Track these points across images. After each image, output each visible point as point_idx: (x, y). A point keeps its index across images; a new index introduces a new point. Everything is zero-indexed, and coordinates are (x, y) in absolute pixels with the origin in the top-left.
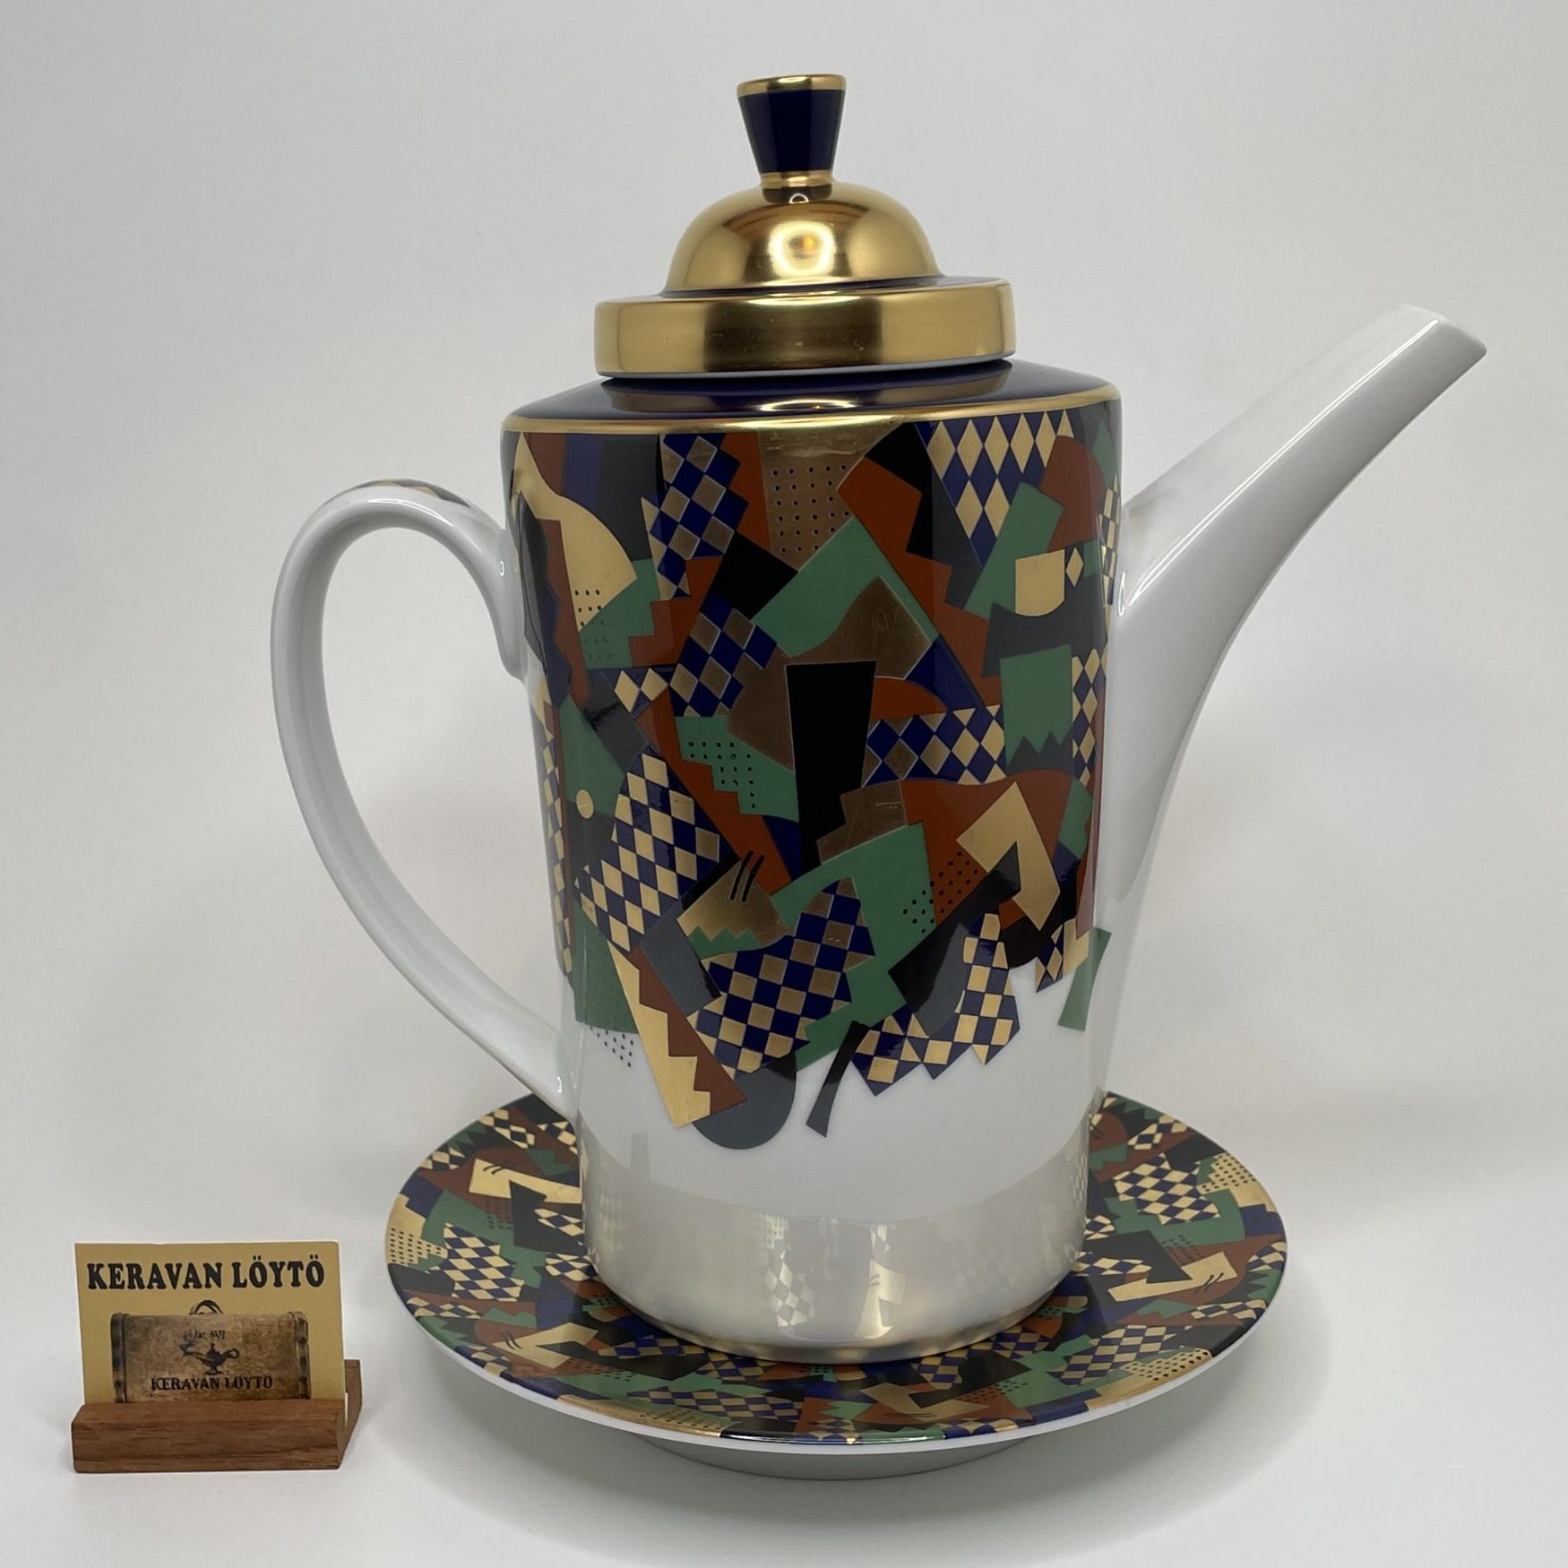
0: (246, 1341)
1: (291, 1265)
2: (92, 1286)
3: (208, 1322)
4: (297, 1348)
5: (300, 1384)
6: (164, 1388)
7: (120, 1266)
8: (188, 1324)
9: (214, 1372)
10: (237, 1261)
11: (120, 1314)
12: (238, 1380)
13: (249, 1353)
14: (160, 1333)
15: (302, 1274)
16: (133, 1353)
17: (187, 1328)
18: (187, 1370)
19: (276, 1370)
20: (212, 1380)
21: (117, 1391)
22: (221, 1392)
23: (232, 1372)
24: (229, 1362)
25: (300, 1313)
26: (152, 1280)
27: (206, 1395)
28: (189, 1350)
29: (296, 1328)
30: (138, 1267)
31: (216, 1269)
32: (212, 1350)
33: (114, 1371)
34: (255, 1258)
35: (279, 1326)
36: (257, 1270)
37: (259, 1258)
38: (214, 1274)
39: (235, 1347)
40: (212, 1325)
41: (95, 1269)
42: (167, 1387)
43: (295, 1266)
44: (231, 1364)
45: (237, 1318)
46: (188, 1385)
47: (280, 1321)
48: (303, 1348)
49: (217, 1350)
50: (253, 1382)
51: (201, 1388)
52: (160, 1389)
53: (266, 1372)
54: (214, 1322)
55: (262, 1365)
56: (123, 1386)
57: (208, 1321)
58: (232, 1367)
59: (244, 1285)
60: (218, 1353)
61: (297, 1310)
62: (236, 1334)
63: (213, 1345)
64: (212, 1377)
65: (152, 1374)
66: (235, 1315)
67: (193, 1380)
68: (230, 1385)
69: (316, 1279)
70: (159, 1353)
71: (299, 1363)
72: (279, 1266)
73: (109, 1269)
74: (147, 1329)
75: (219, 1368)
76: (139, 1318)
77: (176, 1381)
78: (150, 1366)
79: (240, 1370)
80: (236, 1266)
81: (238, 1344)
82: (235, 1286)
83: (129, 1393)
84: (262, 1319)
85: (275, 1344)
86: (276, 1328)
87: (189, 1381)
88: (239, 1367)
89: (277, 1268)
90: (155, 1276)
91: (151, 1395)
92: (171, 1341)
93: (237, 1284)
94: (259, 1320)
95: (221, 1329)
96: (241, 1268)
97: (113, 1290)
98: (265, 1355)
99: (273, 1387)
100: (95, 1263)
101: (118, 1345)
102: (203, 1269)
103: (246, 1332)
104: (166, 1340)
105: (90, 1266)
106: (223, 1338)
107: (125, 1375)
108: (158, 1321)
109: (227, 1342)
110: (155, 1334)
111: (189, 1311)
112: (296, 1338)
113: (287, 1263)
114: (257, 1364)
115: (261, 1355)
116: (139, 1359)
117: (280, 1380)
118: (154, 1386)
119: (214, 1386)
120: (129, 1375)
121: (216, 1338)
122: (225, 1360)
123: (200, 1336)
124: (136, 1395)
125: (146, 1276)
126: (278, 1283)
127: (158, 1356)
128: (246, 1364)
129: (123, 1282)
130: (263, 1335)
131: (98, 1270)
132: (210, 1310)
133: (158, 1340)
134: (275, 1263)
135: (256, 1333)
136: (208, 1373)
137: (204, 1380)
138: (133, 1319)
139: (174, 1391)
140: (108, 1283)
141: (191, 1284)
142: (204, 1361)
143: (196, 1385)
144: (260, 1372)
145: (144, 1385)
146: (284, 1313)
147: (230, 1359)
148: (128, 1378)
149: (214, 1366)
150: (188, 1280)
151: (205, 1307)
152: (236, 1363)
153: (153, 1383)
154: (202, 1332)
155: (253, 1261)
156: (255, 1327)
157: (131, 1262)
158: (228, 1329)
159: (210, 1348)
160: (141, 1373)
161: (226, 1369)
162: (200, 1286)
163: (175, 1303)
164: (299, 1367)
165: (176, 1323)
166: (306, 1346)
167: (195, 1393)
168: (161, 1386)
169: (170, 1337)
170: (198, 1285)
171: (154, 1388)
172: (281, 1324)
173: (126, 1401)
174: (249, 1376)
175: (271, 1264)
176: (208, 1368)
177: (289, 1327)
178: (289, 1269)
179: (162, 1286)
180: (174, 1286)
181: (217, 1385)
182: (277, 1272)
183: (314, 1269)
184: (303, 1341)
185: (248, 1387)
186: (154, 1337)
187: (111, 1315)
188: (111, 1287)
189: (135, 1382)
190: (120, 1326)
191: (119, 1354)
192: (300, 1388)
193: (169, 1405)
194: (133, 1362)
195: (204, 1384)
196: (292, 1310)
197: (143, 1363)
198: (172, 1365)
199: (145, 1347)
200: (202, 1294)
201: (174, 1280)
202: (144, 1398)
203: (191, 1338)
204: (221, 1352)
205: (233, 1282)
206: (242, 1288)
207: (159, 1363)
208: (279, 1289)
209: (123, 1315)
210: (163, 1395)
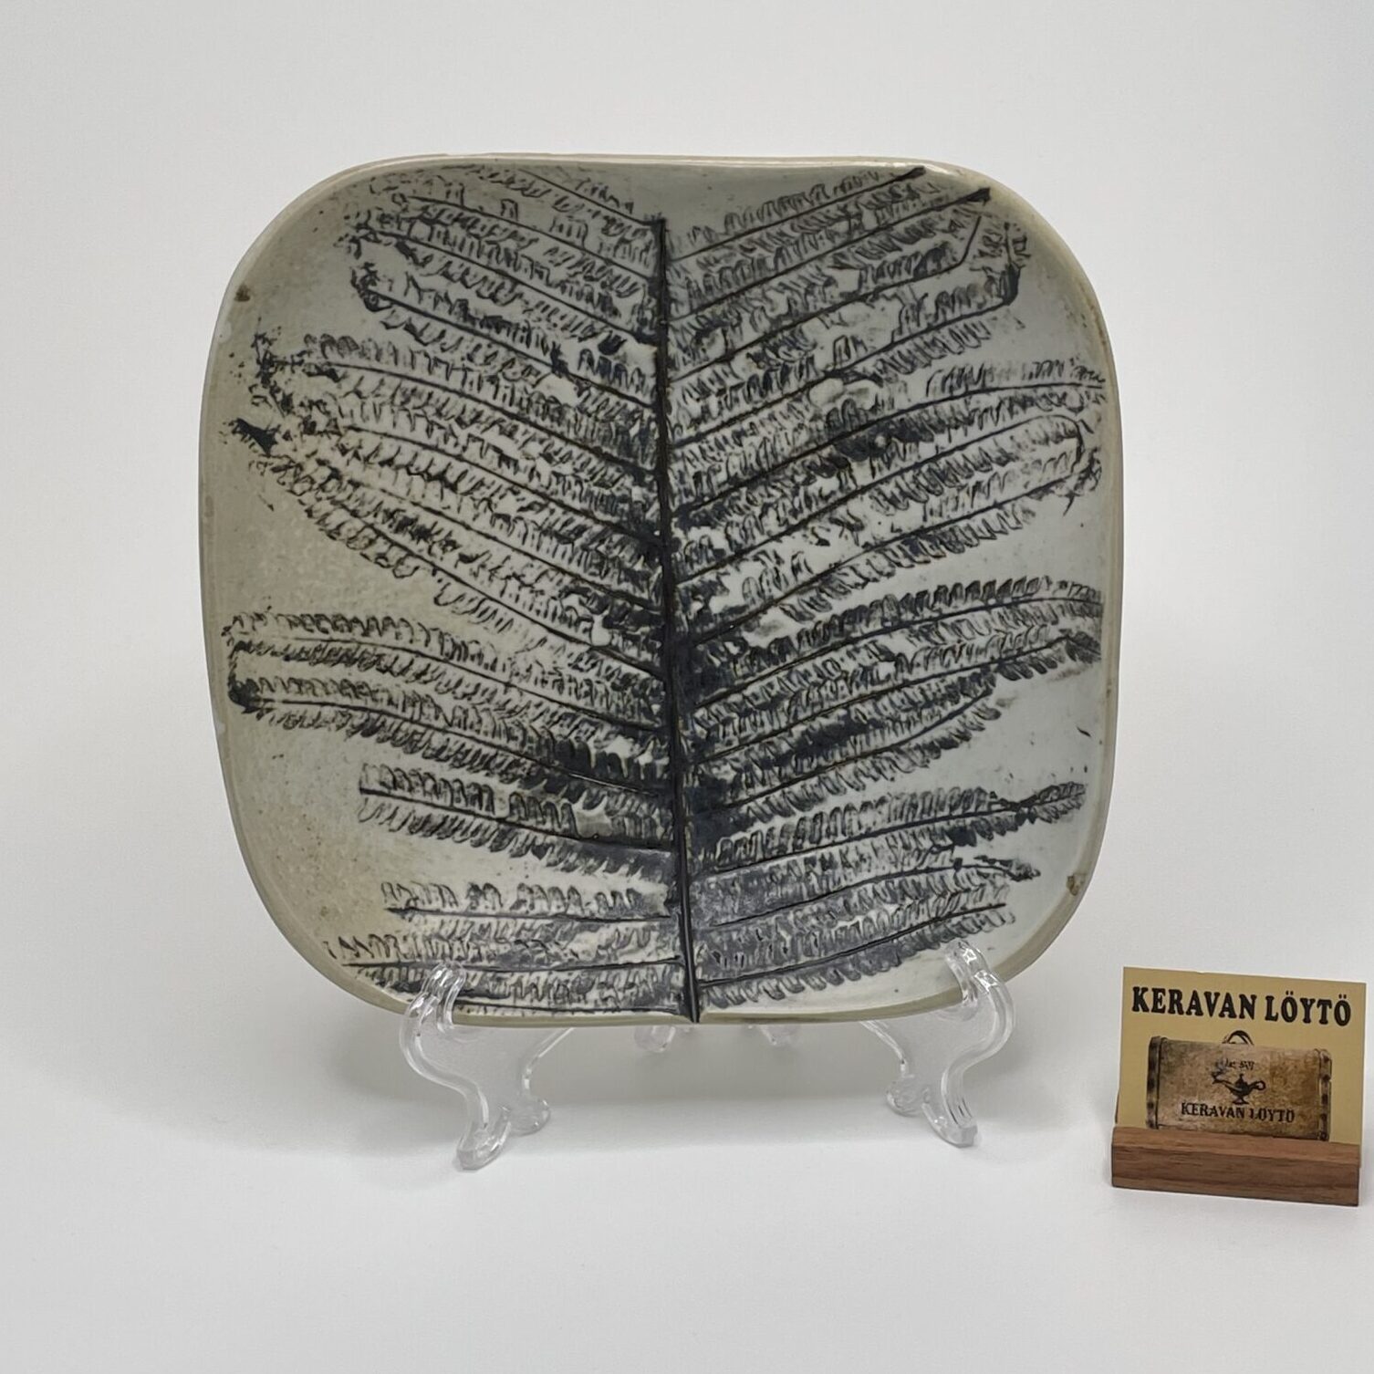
0: (1273, 1075)
1: (1321, 1002)
2: (1135, 1009)
3: (1240, 1052)
4: (1321, 1085)
5: (1321, 1122)
6: (1193, 1114)
7: (1163, 991)
8: (1220, 1052)
9: (1240, 1101)
10: (1271, 995)
11: (1159, 1037)
12: (1263, 1111)
13: (1275, 1086)
14: (1193, 1058)
15: (1330, 1013)
16: (1167, 1077)
17: (1220, 1056)
18: (1214, 1097)
19: (1299, 1105)
20: (1238, 1108)
21: (1149, 1113)
22: (1245, 1122)
23: (1258, 1103)
24: (1255, 1093)
25: (1325, 1050)
26: (1191, 1007)
27: (1232, 1122)
28: (1219, 1077)
29: (1320, 1065)
30: (1180, 993)
31: (1250, 1001)
32: (1241, 1079)
33: (1148, 1092)
34: (1287, 993)
35: (1305, 1061)
36: (1289, 1005)
37: (1292, 993)
38: (1248, 1006)
39: (1262, 1079)
40: (1243, 1055)
41: (1140, 992)
42: (1196, 1112)
43: (1324, 1004)
44: (1257, 1095)
45: (1266, 1051)
46: (1216, 1112)
47: (1306, 1057)
48: (1326, 1085)
49: (1245, 1079)
50: (1277, 1114)
51: (1227, 1116)
52: (1189, 1114)
53: (1289, 1106)
54: (1245, 1053)
55: (1286, 1098)
56: (1154, 1108)
57: (1239, 1050)
58: (1258, 1098)
59: (1275, 1019)
60: (1246, 1083)
62: (1264, 1066)
63: (1241, 1075)
64: (1238, 1106)
65: (1182, 1098)
66: (1265, 1048)
67: (1221, 1108)
68: (1255, 1116)
69: (1343, 1018)
70: (1193, 1078)
71: (1320, 1100)
72: (1309, 1003)
73: (1152, 993)
74: (1182, 1054)
75: (1245, 1099)
76: (1176, 1042)
77: (1204, 1107)
78: (1181, 1091)
79: (1265, 1102)
80: (1270, 999)
81: (1265, 1076)
82: (1267, 1018)
83: (1160, 1115)
84: (1290, 1054)
85: (1299, 1078)
86: (1302, 1063)
87: (1217, 1109)
88: (1264, 1099)
89: (1307, 1004)
90: (1194, 1003)
91: (1180, 1120)
92: (1203, 1067)
93: (1269, 1017)
94: (1288, 1054)
95: (1249, 1060)
96: (1274, 1002)
97: (1154, 1014)
98: (1289, 1090)
99: (1295, 1121)
100: (1142, 987)
101: (1154, 1066)
102: (1240, 1001)
103: (1274, 1064)
104: (1198, 1066)
105: (1136, 989)
106: (1252, 1069)
107: (1157, 1096)
108: (1193, 1046)
109: (1255, 1073)
110: (1189, 1059)
111: (1222, 1039)
112: (1321, 1075)
113: (1317, 1000)
114: (1282, 1098)
115: (1285, 1089)
116: (1173, 1083)
118: (1184, 1110)
119: (1240, 1116)
121: (1245, 1068)
122: (1251, 1090)
123: (1231, 1065)
124: (1166, 1118)
125: (1185, 1002)
126: (1307, 1020)
127: (1190, 1080)
128: (1272, 1097)
129: (1165, 1006)
130: (1290, 1069)
131: (1142, 993)
132: (1242, 1041)
133: (1191, 1065)
134: (1306, 1000)
135: (1283, 1066)
136: (1235, 1102)
137: (1231, 1109)
138: (1170, 1043)
139: (1202, 1117)
140: (1150, 1006)
141: (1226, 1013)
142: (1232, 1090)
143: (1222, 1114)
144: (1285, 1105)
145: (1175, 1109)
146: (1309, 1049)
147: (1257, 1090)
148: (1160, 1099)
149: (1241, 1098)
150: (1224, 1009)
151: (1237, 1036)
152: (1262, 1095)
153: (1182, 1108)
154: (1232, 1061)
155: (1285, 996)
156: (1282, 1061)
157: (1173, 988)
158: (1257, 1061)
159: (1238, 1077)
160: (1172, 1097)
161: (1253, 1100)
162: (1235, 1016)
163: (1208, 1030)
164: (1321, 1104)
165: (1209, 1050)
166: (1328, 1084)
167: (1221, 1120)
168: (1190, 1110)
169: (1203, 1062)
170: (1232, 1015)
171: (1183, 1113)
172: (1307, 1060)
173: (1156, 1123)
174: (1273, 1109)
175: (1304, 1001)
176: (1235, 1097)
177: (1315, 1064)
178: (1318, 1006)
179: (1199, 1013)
180: (1211, 1012)
181: (1243, 1115)
182: (1307, 1009)
183: (1342, 1009)
184: (1326, 1079)
185: (1271, 1120)
186: (1188, 1062)
187: (1150, 1039)
188: (1153, 1011)
189: (1166, 1105)
190: (1158, 1049)
191: (1154, 1077)
192: (1320, 1129)
193: (1196, 1130)
194: (1167, 1085)
195: (1231, 1112)
196: (1320, 1047)
197: (1175, 1087)
198: (1202, 1092)
199: (1178, 1071)
200: (1236, 1024)
201: (1211, 1008)
202: (1173, 1122)
203: (1222, 1066)
204: (1249, 1083)
205: (1265, 1012)
206: (1273, 1022)
207: (1190, 1088)
208: (1307, 1025)
209: (1162, 1039)
210: (1191, 1120)
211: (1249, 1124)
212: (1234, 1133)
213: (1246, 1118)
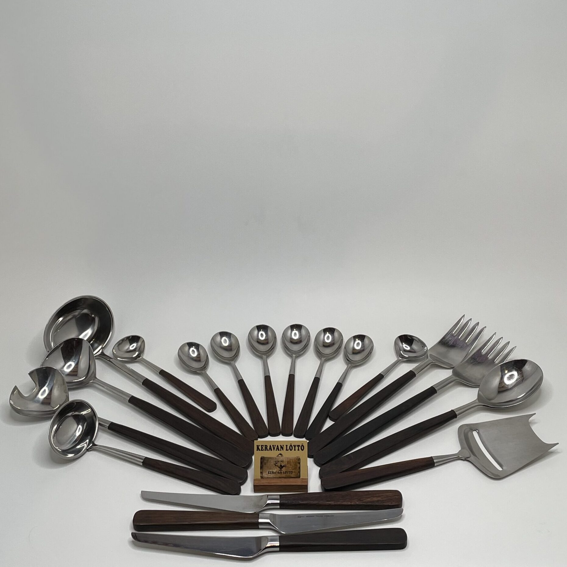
0: (288, 463)
2: (257, 450)
3: (281, 458)
4: (298, 465)
5: (299, 473)
6: (271, 474)
7: (263, 446)
8: (276, 459)
10: (287, 445)
11: (262, 456)
12: (286, 472)
13: (288, 466)
14: (270, 461)
15: (300, 448)
16: (265, 465)
17: (276, 460)
18: (275, 469)
19: (294, 470)
20: (280, 472)
21: (261, 474)
23: (284, 470)
24: (284, 468)
26: (269, 449)
27: (279, 475)
28: (276, 465)
29: (298, 460)
30: (267, 446)
31: (282, 446)
36: (291, 447)
38: (282, 448)
39: (285, 464)
43: (298, 446)
45: (286, 458)
46: (276, 473)
47: (295, 459)
49: (282, 465)
50: (289, 472)
53: (292, 470)
58: (285, 469)
59: (288, 450)
61: (299, 456)
62: (286, 461)
63: (281, 464)
65: (268, 470)
69: (303, 449)
70: (270, 465)
71: (298, 468)
73: (261, 446)
74: (268, 460)
75: (282, 469)
76: (266, 457)
77: (273, 472)
79: (286, 470)
80: (287, 446)
83: (263, 475)
85: (293, 463)
86: (294, 460)
91: (268, 475)
92: (272, 463)
93: (287, 450)
94: (291, 458)
95: (282, 460)
96: (288, 446)
97: (262, 451)
98: (291, 466)
99: (293, 473)
100: (258, 445)
101: (262, 464)
102: (280, 447)
103: (288, 461)
104: (272, 462)
106: (283, 462)
107: (263, 470)
108: (270, 458)
111: (276, 456)
114: (290, 468)
117: (294, 472)
118: (269, 473)
121: (281, 462)
123: (278, 462)
125: (268, 448)
126: (295, 450)
127: (270, 466)
128: (288, 468)
129: (264, 449)
130: (291, 462)
133: (270, 462)
136: (280, 470)
137: (279, 472)
140: (260, 449)
141: (277, 450)
142: (279, 467)
144: (290, 470)
145: (267, 473)
149: (281, 469)
150: (277, 449)
151: (280, 455)
155: (290, 445)
156: (290, 460)
157: (265, 445)
158: (284, 460)
160: (266, 470)
163: (273, 454)
164: (298, 469)
165: (274, 458)
167: (277, 475)
170: (279, 450)
173: (263, 477)
175: (294, 446)
176: (280, 469)
179: (271, 450)
180: (274, 450)
181: (282, 473)
182: (295, 447)
183: (302, 447)
184: (299, 463)
185: (288, 473)
187: (260, 457)
189: (265, 472)
190: (262, 459)
191: (261, 466)
192: (298, 475)
193: (271, 478)
194: (264, 467)
195: (279, 473)
196: (298, 456)
197: (267, 468)
198: (272, 468)
199: (267, 464)
201: (274, 449)
202: (266, 476)
203: (276, 462)
204: (283, 465)
205: (286, 449)
206: (287, 451)
207: (270, 468)
208: (295, 451)
209: (264, 457)
210: (270, 475)
211: (284, 475)
212: (280, 478)
213: (282, 474)
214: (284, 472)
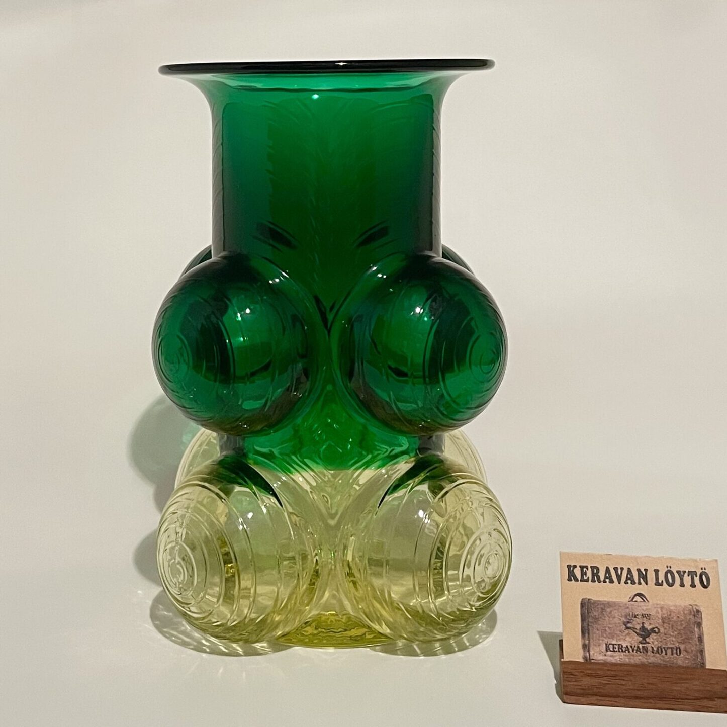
0: (664, 622)
1: (690, 573)
2: (570, 580)
3: (640, 608)
4: (696, 630)
5: (699, 655)
6: (614, 651)
7: (586, 567)
8: (628, 608)
9: (644, 642)
10: (657, 568)
11: (586, 598)
12: (660, 649)
13: (666, 631)
14: (611, 612)
15: (697, 580)
16: (594, 626)
17: (627, 611)
18: (626, 639)
19: (683, 643)
20: (643, 647)
21: (584, 651)
22: (649, 656)
23: (656, 643)
24: (653, 635)
25: (696, 605)
26: (606, 577)
27: (640, 657)
28: (629, 625)
29: (694, 616)
30: (598, 568)
31: (644, 573)
32: (643, 627)
33: (582, 638)
34: (667, 567)
35: (684, 613)
36: (669, 575)
37: (670, 567)
38: (643, 576)
39: (657, 625)
40: (643, 610)
41: (572, 568)
42: (615, 650)
43: (692, 574)
44: (655, 637)
45: (658, 606)
46: (628, 649)
47: (684, 609)
48: (700, 630)
49: (646, 627)
50: (669, 651)
51: (636, 652)
52: (611, 651)
53: (677, 645)
54: (644, 608)
55: (674, 639)
56: (587, 648)
57: (640, 606)
58: (656, 639)
59: (661, 584)
60: (647, 629)
62: (657, 617)
63: (643, 623)
64: (643, 645)
65: (606, 640)
66: (657, 604)
67: (631, 647)
68: (655, 652)
69: (705, 583)
70: (611, 626)
71: (697, 640)
72: (682, 573)
73: (580, 568)
74: (602, 609)
75: (647, 640)
76: (598, 602)
77: (620, 646)
78: (605, 636)
79: (661, 642)
80: (656, 571)
81: (658, 624)
82: (656, 585)
83: (591, 653)
84: (675, 608)
85: (681, 625)
86: (682, 614)
87: (629, 647)
88: (660, 640)
89: (681, 574)
90: (607, 575)
91: (605, 655)
92: (617, 619)
93: (658, 584)
94: (672, 608)
95: (647, 613)
96: (659, 573)
98: (676, 634)
99: (682, 655)
100: (572, 565)
101: (585, 620)
102: (637, 573)
103: (664, 616)
104: (614, 618)
105: (569, 566)
106: (650, 619)
107: (589, 641)
108: (609, 604)
109: (652, 622)
110: (607, 613)
111: (628, 599)
112: (695, 622)
113: (687, 571)
114: (671, 638)
115: (673, 633)
116: (598, 630)
118: (607, 649)
119: (644, 652)
120: (591, 640)
121: (645, 619)
122: (651, 634)
123: (635, 617)
124: (595, 654)
125: (602, 575)
126: (682, 585)
127: (609, 628)
128: (665, 638)
129: (588, 578)
130: (675, 618)
131: (573, 569)
132: (642, 600)
133: (609, 617)
134: (680, 571)
135: (669, 617)
136: (642, 643)
137: (638, 647)
138: (594, 602)
139: (618, 652)
140: (579, 577)
141: (629, 581)
142: (638, 634)
143: (633, 651)
144: (673, 644)
145: (601, 647)
146: (686, 605)
147: (655, 634)
148: (591, 641)
149: (644, 639)
150: (627, 578)
151: (637, 597)
152: (658, 637)
153: (606, 648)
154: (636, 614)
155: (667, 569)
156: (669, 614)
157: (592, 565)
158: (653, 613)
159: (642, 625)
160: (599, 640)
161: (653, 640)
162: (635, 583)
163: (617, 593)
164: (698, 643)
165: (620, 606)
166: (701, 628)
167: (633, 655)
168: (612, 649)
169: (617, 616)
170: (633, 583)
171: (607, 651)
172: (685, 612)
173: (590, 660)
174: (666, 646)
175: (678, 572)
176: (641, 639)
177: (690, 615)
178: (688, 575)
179: (612, 581)
180: (619, 582)
181: (647, 652)
182: (682, 577)
183: (704, 577)
184: (699, 625)
185: (666, 654)
186: (606, 615)
187: (580, 600)
188: (581, 581)
189: (596, 645)
190: (586, 606)
191: (585, 624)
192: (699, 660)
193: (616, 663)
194: (594, 631)
195: (638, 649)
196: (692, 603)
197: (601, 633)
198: (618, 635)
199: (601, 622)
200: (637, 589)
201: (619, 578)
202: (600, 657)
203: (628, 617)
204: (649, 628)
205: (654, 582)
206: (660, 587)
207: (609, 633)
208: (683, 588)
209: (589, 600)
210: (611, 656)
213: (649, 653)
214: (655, 649)
